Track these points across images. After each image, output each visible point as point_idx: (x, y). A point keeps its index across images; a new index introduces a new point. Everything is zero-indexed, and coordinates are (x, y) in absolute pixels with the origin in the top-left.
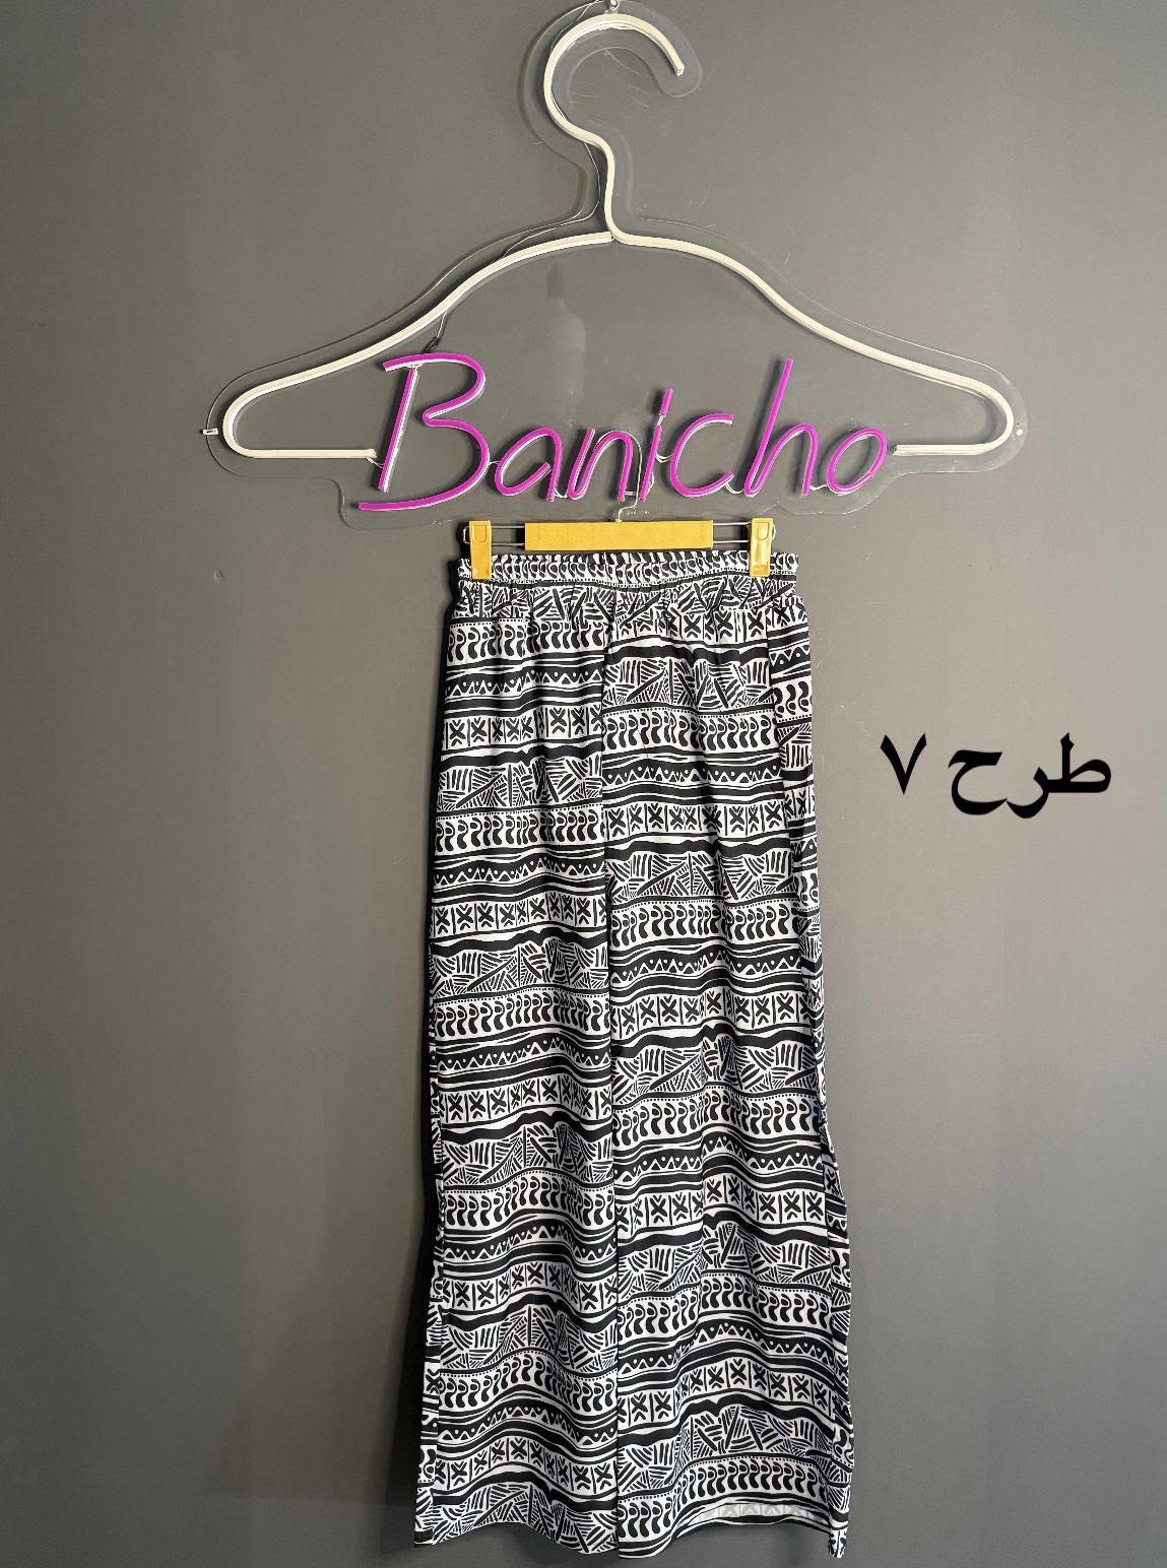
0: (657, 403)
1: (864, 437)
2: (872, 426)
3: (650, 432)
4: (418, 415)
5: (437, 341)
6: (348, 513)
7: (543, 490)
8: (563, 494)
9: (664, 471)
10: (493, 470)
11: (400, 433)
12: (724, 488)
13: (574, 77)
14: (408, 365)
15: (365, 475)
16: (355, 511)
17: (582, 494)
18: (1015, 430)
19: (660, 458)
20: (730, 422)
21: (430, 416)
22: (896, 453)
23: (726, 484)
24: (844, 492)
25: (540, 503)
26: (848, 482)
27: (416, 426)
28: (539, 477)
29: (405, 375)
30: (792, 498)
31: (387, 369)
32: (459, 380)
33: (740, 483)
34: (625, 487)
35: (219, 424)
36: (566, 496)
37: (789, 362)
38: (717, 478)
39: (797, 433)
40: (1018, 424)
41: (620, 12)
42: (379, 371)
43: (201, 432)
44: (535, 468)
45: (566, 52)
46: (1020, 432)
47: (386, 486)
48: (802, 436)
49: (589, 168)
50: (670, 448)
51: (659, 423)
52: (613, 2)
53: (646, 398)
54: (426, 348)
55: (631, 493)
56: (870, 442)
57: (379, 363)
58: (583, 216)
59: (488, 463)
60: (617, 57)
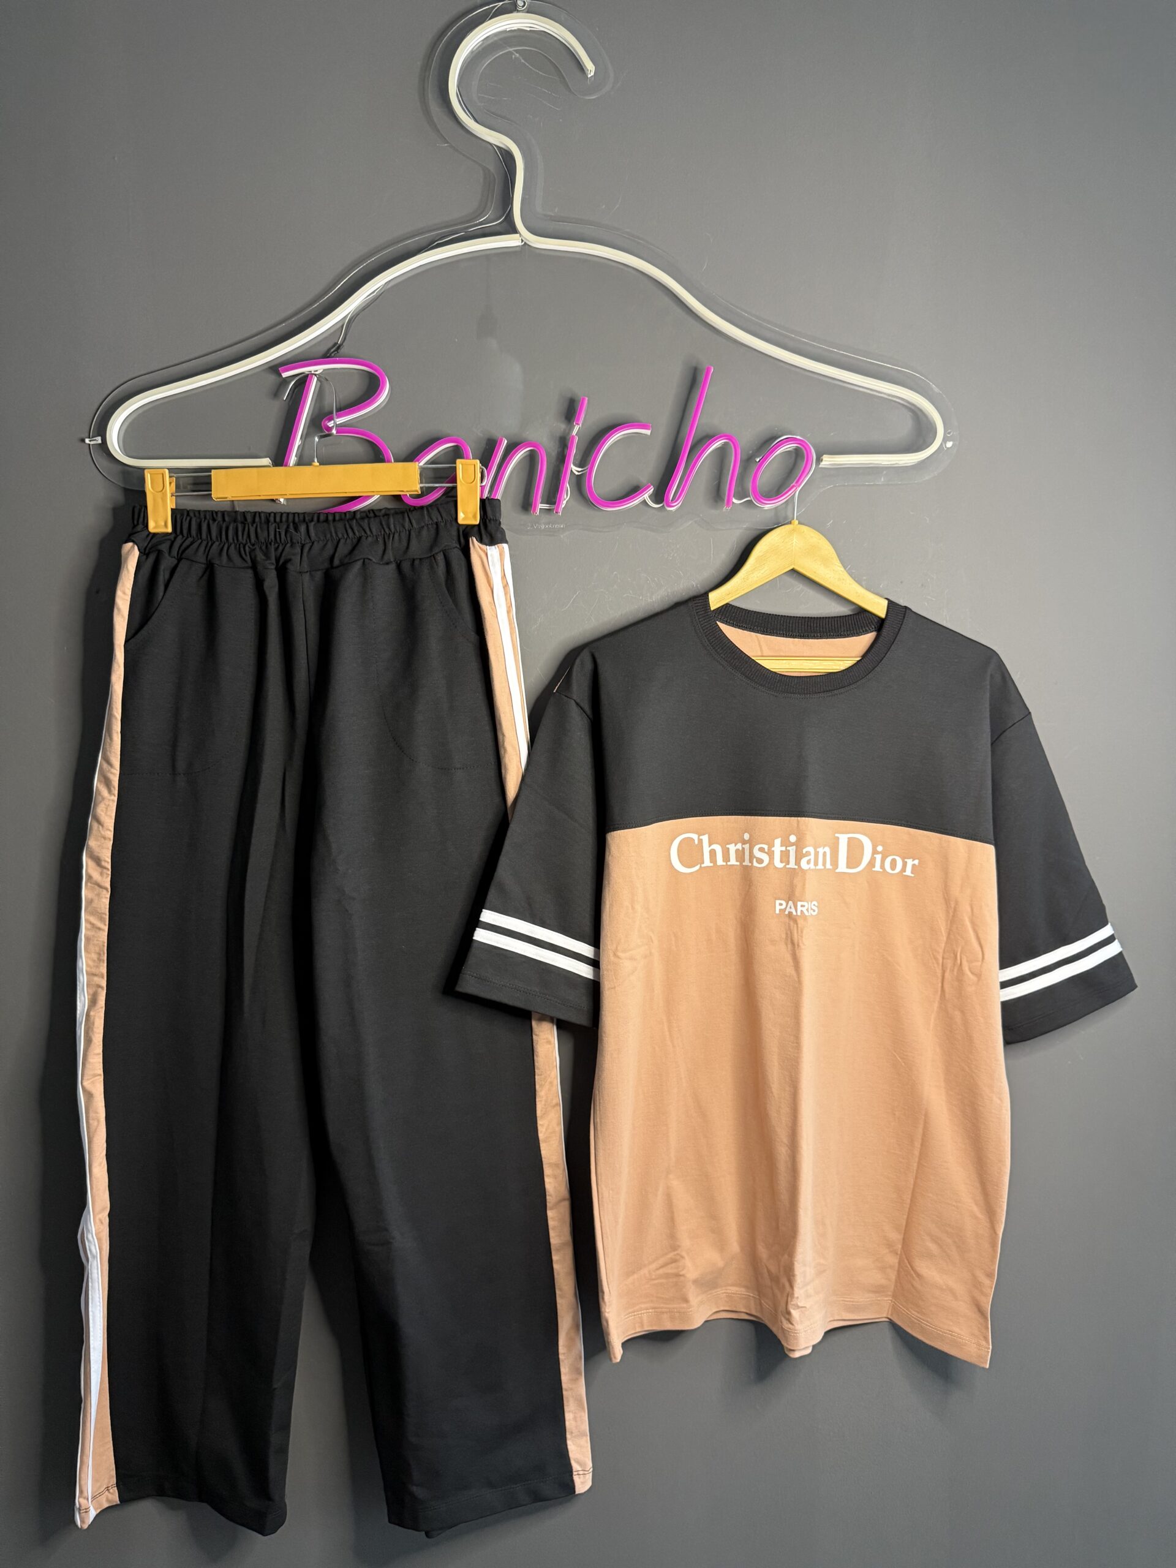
0: (570, 411)
1: (789, 447)
2: (798, 436)
4: (317, 423)
5: (339, 346)
9: (580, 483)
11: (298, 442)
12: (644, 502)
13: (480, 80)
14: (305, 370)
18: (945, 440)
19: (575, 469)
20: (648, 432)
21: (331, 424)
22: (823, 464)
23: (646, 496)
24: (768, 506)
26: (772, 495)
27: (315, 434)
29: (303, 382)
30: (714, 511)
31: (285, 374)
32: (360, 386)
33: (660, 496)
34: (539, 500)
35: (102, 431)
37: (708, 370)
38: (634, 490)
39: (718, 444)
40: (949, 433)
41: (528, 12)
42: (277, 376)
43: (83, 440)
45: (472, 52)
46: (949, 444)
48: (725, 444)
49: (497, 168)
50: (584, 461)
51: (574, 432)
52: (520, 3)
53: (558, 406)
54: (327, 353)
55: (545, 506)
56: (794, 454)
57: (275, 368)
58: (489, 218)
60: (524, 59)
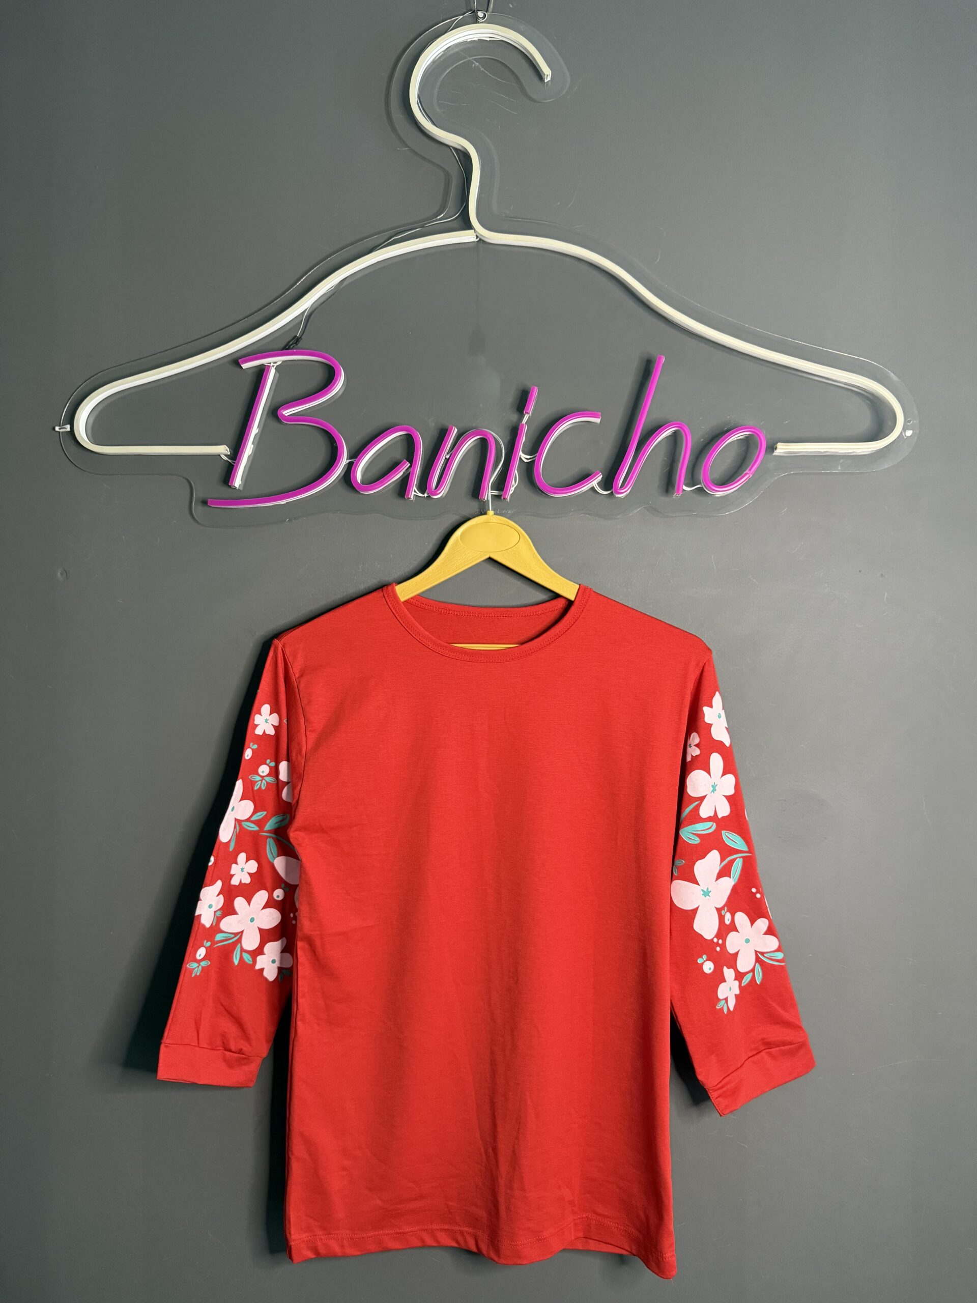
0: (522, 402)
1: (741, 435)
2: (751, 423)
3: (515, 432)
4: (274, 412)
5: (297, 340)
6: (198, 510)
7: (403, 487)
8: (423, 494)
9: (529, 470)
10: (350, 468)
11: (255, 430)
12: (593, 489)
13: (440, 88)
14: (266, 361)
15: (219, 471)
16: (207, 508)
17: (442, 493)
18: (905, 428)
19: (525, 457)
20: (598, 420)
21: (287, 413)
22: (777, 453)
23: (595, 483)
24: (720, 493)
25: (400, 502)
26: (724, 482)
27: (273, 424)
28: (399, 475)
29: (261, 372)
30: (664, 499)
31: (245, 366)
32: (319, 376)
33: (608, 483)
34: (489, 486)
35: (71, 420)
36: (426, 495)
37: (660, 358)
38: (583, 478)
39: (668, 432)
40: (909, 422)
41: (488, 23)
42: (237, 369)
43: (54, 429)
44: (394, 466)
45: (434, 62)
46: (909, 433)
47: (238, 482)
48: (675, 433)
49: (454, 170)
50: (535, 448)
51: (524, 421)
52: (480, 14)
53: (511, 397)
54: (287, 345)
55: (495, 493)
56: (747, 443)
57: (236, 360)
58: (447, 216)
59: (344, 461)
60: (483, 67)
